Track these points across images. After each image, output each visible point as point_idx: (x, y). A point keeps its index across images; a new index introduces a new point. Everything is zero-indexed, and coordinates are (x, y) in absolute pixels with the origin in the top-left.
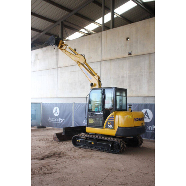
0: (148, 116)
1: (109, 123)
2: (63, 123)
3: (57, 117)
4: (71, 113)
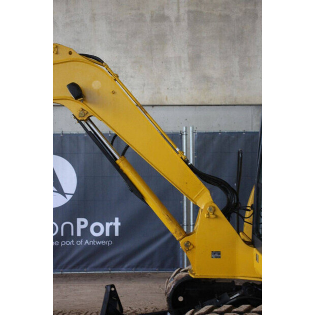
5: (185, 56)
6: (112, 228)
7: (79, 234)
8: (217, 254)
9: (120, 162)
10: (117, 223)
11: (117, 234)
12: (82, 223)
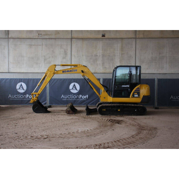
1: (135, 93)
5: (101, 63)
6: (86, 97)
7: (80, 98)
8: (105, 98)
9: (89, 83)
10: (87, 96)
11: (87, 98)
12: (80, 96)
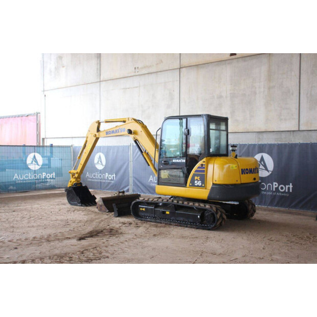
0: (265, 166)
1: (196, 178)
2: (113, 182)
3: (101, 171)
4: (126, 164)
